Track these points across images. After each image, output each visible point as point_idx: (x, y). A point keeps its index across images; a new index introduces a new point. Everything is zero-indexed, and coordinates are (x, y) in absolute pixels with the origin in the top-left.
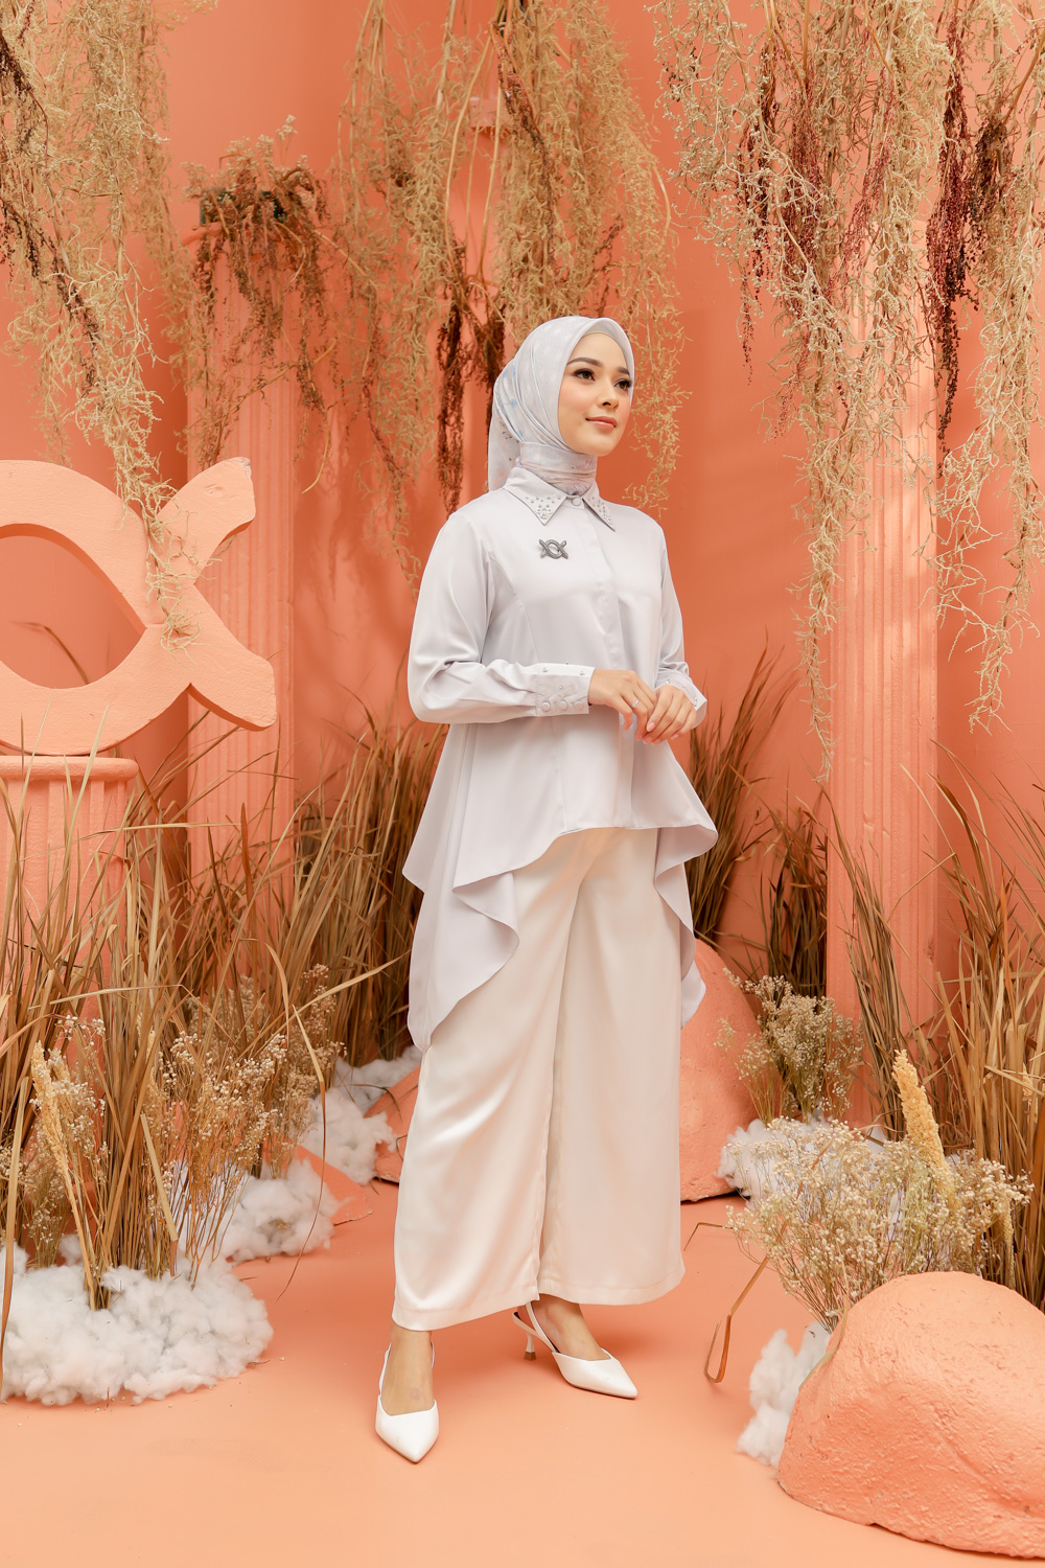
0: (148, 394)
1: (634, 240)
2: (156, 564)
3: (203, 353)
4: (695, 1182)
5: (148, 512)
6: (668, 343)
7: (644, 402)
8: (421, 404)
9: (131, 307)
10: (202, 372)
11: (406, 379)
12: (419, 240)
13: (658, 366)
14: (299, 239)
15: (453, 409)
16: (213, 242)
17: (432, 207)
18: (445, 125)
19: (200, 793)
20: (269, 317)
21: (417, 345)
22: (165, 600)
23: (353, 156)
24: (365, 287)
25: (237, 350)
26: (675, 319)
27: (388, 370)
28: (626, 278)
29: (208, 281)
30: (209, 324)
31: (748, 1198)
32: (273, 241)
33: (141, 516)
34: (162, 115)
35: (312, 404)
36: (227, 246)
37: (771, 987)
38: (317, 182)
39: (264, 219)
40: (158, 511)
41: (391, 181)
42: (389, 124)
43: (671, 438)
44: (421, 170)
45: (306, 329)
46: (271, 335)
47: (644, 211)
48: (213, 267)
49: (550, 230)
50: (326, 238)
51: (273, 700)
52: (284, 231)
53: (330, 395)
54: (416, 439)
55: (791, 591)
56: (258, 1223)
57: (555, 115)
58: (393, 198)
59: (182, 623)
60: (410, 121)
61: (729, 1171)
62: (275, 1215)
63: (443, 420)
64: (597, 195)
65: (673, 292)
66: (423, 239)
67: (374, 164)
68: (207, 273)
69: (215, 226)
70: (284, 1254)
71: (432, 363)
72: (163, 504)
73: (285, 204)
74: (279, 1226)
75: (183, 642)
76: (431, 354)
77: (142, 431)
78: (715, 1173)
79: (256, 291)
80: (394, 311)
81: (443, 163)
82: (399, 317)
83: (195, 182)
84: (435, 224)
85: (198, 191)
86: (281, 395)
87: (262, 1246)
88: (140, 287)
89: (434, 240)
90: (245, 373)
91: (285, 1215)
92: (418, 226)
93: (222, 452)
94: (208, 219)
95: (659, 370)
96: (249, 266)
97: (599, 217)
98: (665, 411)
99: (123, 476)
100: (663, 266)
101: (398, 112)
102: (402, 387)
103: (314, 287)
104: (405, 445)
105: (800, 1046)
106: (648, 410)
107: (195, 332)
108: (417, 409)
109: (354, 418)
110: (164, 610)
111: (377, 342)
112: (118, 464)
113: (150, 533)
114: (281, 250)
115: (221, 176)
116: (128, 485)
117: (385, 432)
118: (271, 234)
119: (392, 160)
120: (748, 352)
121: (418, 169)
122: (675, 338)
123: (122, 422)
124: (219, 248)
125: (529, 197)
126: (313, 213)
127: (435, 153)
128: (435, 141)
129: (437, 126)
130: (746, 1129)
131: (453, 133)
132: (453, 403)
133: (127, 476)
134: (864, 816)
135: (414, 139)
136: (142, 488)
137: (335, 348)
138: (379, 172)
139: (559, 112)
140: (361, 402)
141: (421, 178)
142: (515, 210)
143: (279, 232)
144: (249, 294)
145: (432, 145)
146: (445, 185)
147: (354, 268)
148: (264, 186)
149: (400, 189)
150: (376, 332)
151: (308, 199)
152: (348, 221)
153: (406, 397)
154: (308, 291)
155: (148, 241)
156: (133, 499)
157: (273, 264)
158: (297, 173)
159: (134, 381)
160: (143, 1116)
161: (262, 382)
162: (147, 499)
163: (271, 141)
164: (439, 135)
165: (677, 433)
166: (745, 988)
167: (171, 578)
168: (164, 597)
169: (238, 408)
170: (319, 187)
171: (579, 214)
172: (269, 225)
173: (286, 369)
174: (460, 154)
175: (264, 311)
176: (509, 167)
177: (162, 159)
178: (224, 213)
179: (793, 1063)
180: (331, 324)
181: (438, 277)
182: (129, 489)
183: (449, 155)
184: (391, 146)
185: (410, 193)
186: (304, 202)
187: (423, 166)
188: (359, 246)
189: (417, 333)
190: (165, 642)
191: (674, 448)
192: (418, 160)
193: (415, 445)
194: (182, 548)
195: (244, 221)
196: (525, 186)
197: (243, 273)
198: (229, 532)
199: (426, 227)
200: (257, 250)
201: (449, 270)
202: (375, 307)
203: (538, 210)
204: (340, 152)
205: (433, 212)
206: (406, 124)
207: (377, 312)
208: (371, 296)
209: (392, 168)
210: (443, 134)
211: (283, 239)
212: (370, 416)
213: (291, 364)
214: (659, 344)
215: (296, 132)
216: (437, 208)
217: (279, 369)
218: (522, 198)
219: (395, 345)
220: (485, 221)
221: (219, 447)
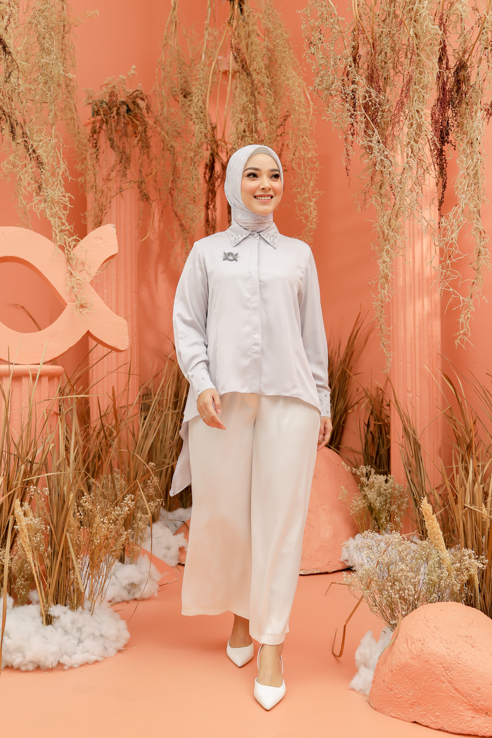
0: (67, 195)
1: (295, 121)
2: (72, 274)
3: (93, 177)
4: (330, 564)
5: (68, 250)
6: (312, 169)
7: (301, 197)
8: (197, 200)
9: (59, 154)
10: (93, 186)
11: (189, 188)
12: (194, 123)
13: (307, 180)
14: (138, 123)
15: (212, 202)
16: (98, 125)
17: (201, 107)
18: (206, 69)
19: (94, 383)
20: (125, 159)
21: (194, 172)
22: (76, 291)
23: (163, 84)
24: (169, 145)
25: (109, 175)
26: (315, 158)
27: (181, 184)
28: (292, 139)
29: (96, 143)
30: (96, 163)
31: (355, 570)
32: (126, 124)
33: (64, 252)
34: (73, 66)
35: (145, 200)
36: (104, 127)
37: (364, 471)
38: (146, 96)
39: (122, 114)
40: (72, 250)
41: (181, 96)
42: (180, 69)
43: (314, 213)
45: (141, 165)
46: (125, 168)
47: (300, 107)
48: (98, 137)
49: (256, 117)
50: (151, 122)
51: (127, 338)
52: (131, 119)
53: (153, 195)
54: (195, 216)
55: (370, 283)
56: (123, 585)
57: (257, 63)
58: (182, 103)
59: (84, 302)
60: (190, 67)
61: (346, 558)
62: (131, 581)
63: (207, 207)
64: (277, 100)
65: (313, 145)
66: (196, 122)
67: (173, 88)
68: (95, 139)
69: (99, 118)
70: (135, 599)
71: (202, 180)
72: (75, 246)
73: (132, 107)
74: (133, 586)
75: (84, 311)
76: (201, 176)
77: (64, 212)
78: (339, 559)
79: (118, 147)
80: (183, 156)
81: (205, 87)
82: (185, 159)
83: (89, 97)
84: (202, 115)
85: (91, 101)
86: (131, 196)
87: (125, 595)
88: (63, 145)
89: (201, 123)
90: (114, 185)
91: (136, 581)
92: (194, 116)
93: (103, 222)
94: (95, 115)
95: (307, 182)
96: (115, 136)
97: (279, 111)
98: (311, 201)
99: (56, 233)
101: (184, 63)
102: (187, 192)
103: (146, 145)
104: (189, 219)
105: (378, 499)
106: (303, 200)
107: (89, 167)
108: (195, 202)
109: (165, 207)
110: (76, 296)
111: (175, 170)
112: (53, 228)
113: (68, 260)
114: (130, 128)
115: (101, 94)
116: (58, 238)
117: (180, 213)
118: (125, 121)
119: (181, 86)
120: (348, 171)
121: (194, 90)
122: (315, 167)
123: (55, 208)
124: (100, 127)
125: (246, 102)
126: (144, 111)
127: (202, 82)
128: (201, 76)
129: (202, 69)
130: (354, 537)
131: (210, 73)
132: (212, 199)
133: (58, 233)
134: (407, 390)
135: (192, 76)
136: (65, 239)
137: (156, 173)
138: (176, 91)
139: (259, 62)
140: (168, 199)
141: (195, 94)
142: (239, 108)
143: (129, 120)
144: (115, 148)
145: (200, 78)
146: (206, 97)
147: (164, 136)
148: (122, 98)
149: (185, 99)
150: (175, 166)
151: (142, 104)
152: (161, 114)
153: (189, 196)
154: (142, 147)
155: (67, 124)
156: (60, 244)
157: (126, 135)
158: (137, 92)
159: (61, 189)
160: (68, 534)
161: (121, 190)
162: (67, 244)
163: (124, 77)
164: (203, 74)
165: (316, 211)
166: (352, 471)
167: (78, 281)
168: (76, 289)
169: (110, 202)
170: (147, 99)
171: (269, 109)
172: (124, 117)
173: (132, 183)
174: (213, 82)
175: (122, 156)
176: (236, 88)
177: (74, 86)
178: (103, 111)
179: (376, 507)
180: (154, 162)
181: (204, 140)
182: (59, 239)
183: (208, 83)
184: (181, 79)
185: (190, 101)
186: (140, 106)
187: (196, 88)
188: (167, 126)
189: (194, 166)
190: (76, 311)
191: (315, 218)
192: (194, 86)
193: (194, 218)
194: (84, 266)
195: (112, 115)
196: (244, 97)
197: (112, 139)
198: (106, 259)
199: (198, 117)
200: (118, 128)
201: (209, 136)
202: (174, 154)
203: (250, 108)
204: (157, 82)
205: (201, 110)
206: (188, 69)
207: (175, 157)
208: (172, 149)
209: (182, 89)
210: (205, 73)
211: (130, 123)
212: (172, 205)
213: (135, 181)
214: (308, 169)
215: (136, 73)
216: (203, 108)
217: (129, 183)
218: (242, 102)
219: (184, 172)
220: (225, 113)
221: (101, 219)
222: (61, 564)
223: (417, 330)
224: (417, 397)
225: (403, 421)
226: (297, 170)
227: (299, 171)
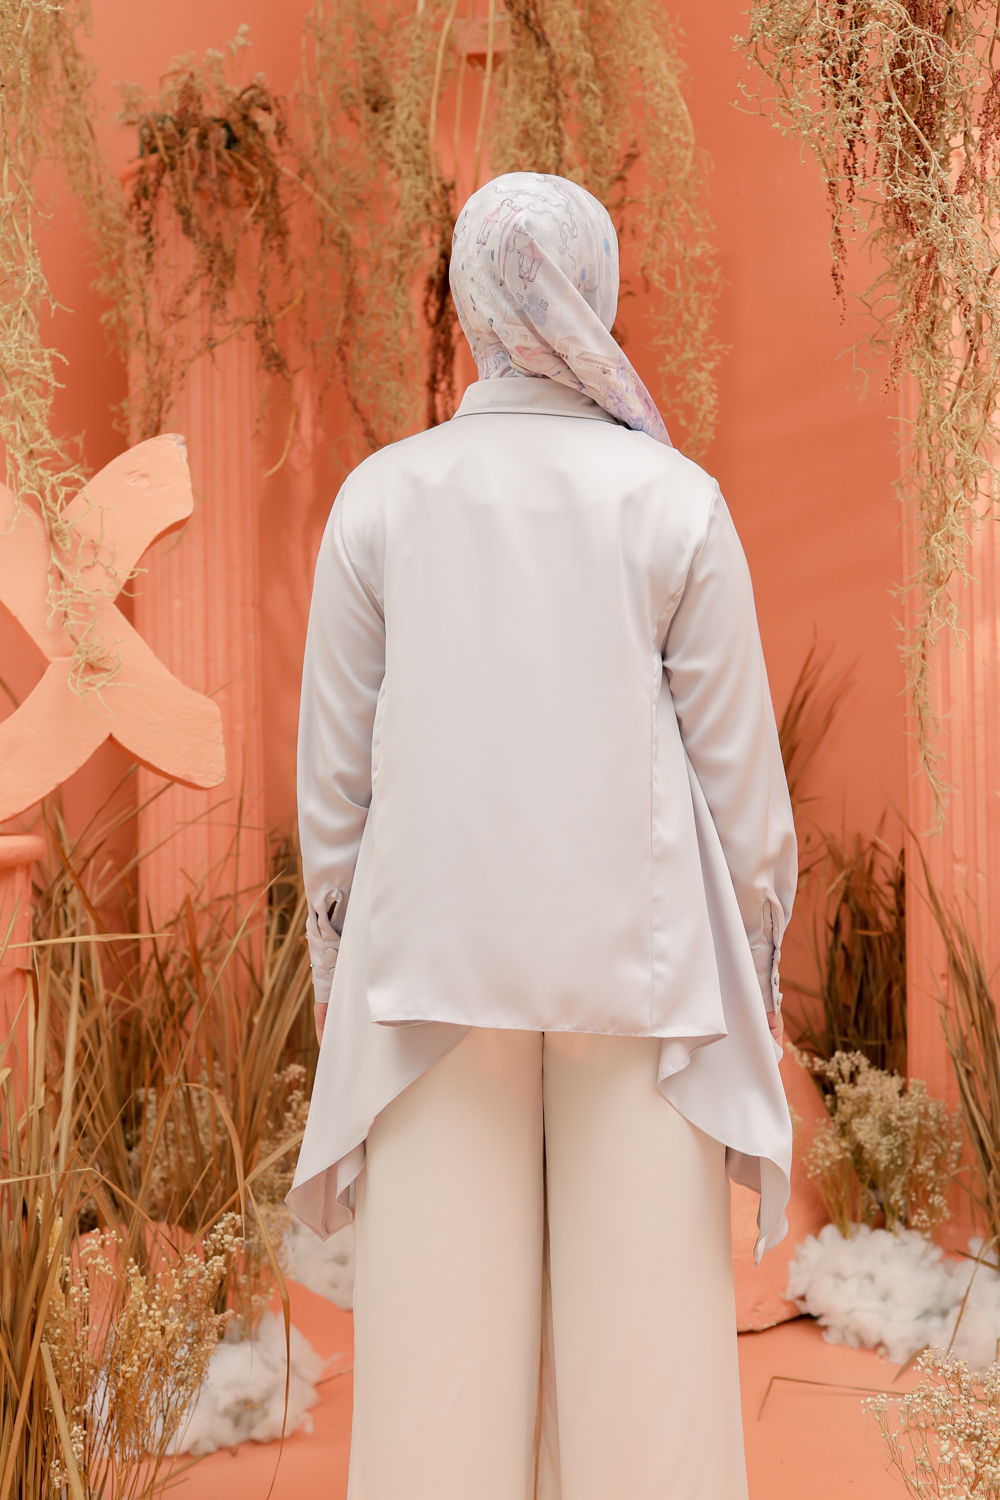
0: (47, 352)
1: (660, 163)
2: (62, 577)
3: (140, 309)
4: (759, 1307)
5: (48, 508)
6: (702, 288)
7: (674, 359)
8: (407, 368)
9: (22, 238)
10: (141, 333)
11: (388, 339)
12: (399, 173)
13: (690, 315)
14: (255, 170)
15: (444, 373)
16: (152, 176)
17: (416, 134)
18: (429, 36)
20: (220, 265)
21: (400, 298)
22: (73, 626)
23: (320, 77)
24: (337, 230)
25: (179, 303)
26: (711, 258)
27: (368, 328)
28: (650, 211)
29: (147, 224)
30: (147, 273)
31: (825, 1328)
32: (224, 175)
33: (39, 513)
34: (82, 18)
35: (274, 369)
36: (167, 180)
37: (846, 1068)
38: (276, 100)
39: (213, 146)
40: (62, 509)
41: (365, 108)
42: (363, 39)
43: (708, 401)
44: (401, 90)
45: (264, 278)
46: (222, 285)
47: (671, 128)
48: (154, 207)
49: (558, 152)
50: (288, 171)
51: (221, 751)
52: (239, 163)
53: (296, 356)
54: (402, 410)
55: (894, 593)
56: (221, 1405)
57: (560, 14)
58: (369, 126)
59: (98, 654)
60: (387, 36)
61: (799, 1292)
62: (242, 1394)
63: (432, 386)
64: (611, 114)
65: (706, 225)
66: (404, 172)
67: (345, 86)
68: (145, 214)
69: (154, 158)
70: (255, 1443)
71: (419, 322)
72: (69, 498)
73: (238, 129)
74: (245, 1409)
75: (101, 680)
76: (416, 310)
77: (41, 401)
78: (782, 1295)
79: (204, 233)
80: (372, 260)
81: (426, 82)
82: (378, 266)
83: (131, 106)
84: (418, 154)
85: (133, 116)
86: (238, 358)
87: (228, 1434)
88: (35, 212)
89: (418, 173)
90: (193, 330)
91: (254, 1392)
92: (399, 156)
93: (163, 428)
94: (146, 152)
95: (690, 319)
96: (196, 205)
97: (616, 138)
98: (700, 369)
99: (14, 460)
100: (695, 194)
101: (372, 25)
102: (383, 348)
103: (277, 231)
104: (388, 417)
105: (884, 1141)
106: (680, 368)
107: (132, 285)
108: (401, 373)
109: (327, 387)
110: (73, 638)
111: (352, 295)
112: (8, 446)
113: (52, 537)
114: (234, 186)
115: (161, 99)
116: (22, 474)
117: (364, 401)
118: (221, 164)
119: (366, 81)
120: (839, 281)
121: (398, 90)
122: (710, 282)
123: (12, 390)
124: (158, 183)
125: (531, 115)
126: (271, 139)
127: (418, 69)
128: (416, 54)
129: (419, 37)
130: (816, 1235)
131: (437, 46)
132: (444, 367)
133: (21, 462)
134: (954, 856)
135: (393, 55)
136: (41, 478)
137: (303, 302)
138: (352, 96)
139: (566, 12)
140: (334, 367)
141: (401, 99)
142: (514, 131)
143: (230, 161)
144: (193, 235)
145: (413, 60)
146: (428, 106)
147: (323, 208)
148: (212, 110)
149: (377, 115)
150: (351, 285)
151: (265, 121)
152: (316, 153)
153: (388, 360)
154: (267, 232)
155: (71, 173)
156: (28, 492)
157: (226, 201)
158: (251, 93)
159: (27, 335)
160: (45, 1347)
161: (212, 343)
162: (47, 493)
163: (220, 55)
164: (422, 48)
165: (715, 395)
166: (813, 1067)
167: (79, 596)
168: (72, 621)
169: (183, 374)
170: (278, 106)
171: (592, 135)
172: (218, 155)
173: (240, 326)
174: (445, 71)
175: (212, 255)
176: (505, 83)
177: (85, 73)
178: (164, 139)
179: (877, 1162)
180: (298, 274)
181: (423, 217)
182: (23, 479)
183: (433, 72)
184: (365, 65)
185: (390, 118)
186: (262, 128)
187: (403, 86)
188: (330, 184)
189: (399, 282)
190: (74, 682)
191: (711, 413)
192: (397, 79)
193: (400, 416)
194: (96, 555)
195: (186, 147)
196: (526, 101)
197: (186, 208)
198: (158, 532)
199: (408, 158)
200: (205, 184)
201: (435, 209)
202: (349, 253)
203: (543, 132)
204: (305, 74)
205: (416, 141)
206: (382, 39)
207: (352, 260)
208: (344, 242)
209: (367, 91)
210: (426, 46)
211: (236, 171)
212: (345, 383)
213: (247, 320)
214: (691, 288)
215: (250, 44)
216: (421, 135)
217: (231, 326)
218: (523, 117)
219: (373, 299)
220: (477, 148)
221: (159, 420)
222: (27, 1434)
223: (979, 703)
224: (980, 875)
225: (949, 943)
226: (664, 288)
227: (671, 293)
